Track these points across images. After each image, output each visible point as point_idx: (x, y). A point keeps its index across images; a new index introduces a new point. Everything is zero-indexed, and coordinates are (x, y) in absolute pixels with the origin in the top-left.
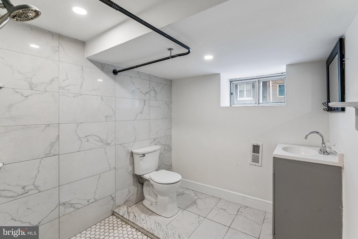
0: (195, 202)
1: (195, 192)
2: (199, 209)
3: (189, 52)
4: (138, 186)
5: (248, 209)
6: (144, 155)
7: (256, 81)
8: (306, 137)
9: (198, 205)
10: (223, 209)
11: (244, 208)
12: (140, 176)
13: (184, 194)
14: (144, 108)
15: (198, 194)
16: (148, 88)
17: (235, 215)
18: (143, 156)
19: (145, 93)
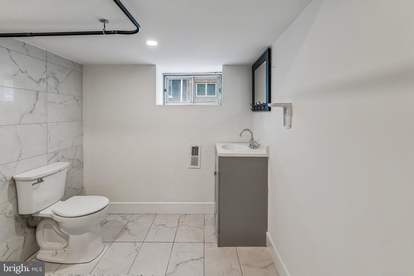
0: (125, 228)
1: (123, 216)
2: (133, 234)
3: (137, 31)
4: (25, 232)
5: (187, 216)
6: (40, 180)
7: (191, 78)
8: (241, 135)
9: (130, 230)
10: (162, 225)
11: (184, 217)
12: (31, 215)
13: (107, 222)
14: (36, 104)
15: (127, 217)
16: (44, 73)
17: (176, 227)
18: (38, 182)
19: (38, 80)
